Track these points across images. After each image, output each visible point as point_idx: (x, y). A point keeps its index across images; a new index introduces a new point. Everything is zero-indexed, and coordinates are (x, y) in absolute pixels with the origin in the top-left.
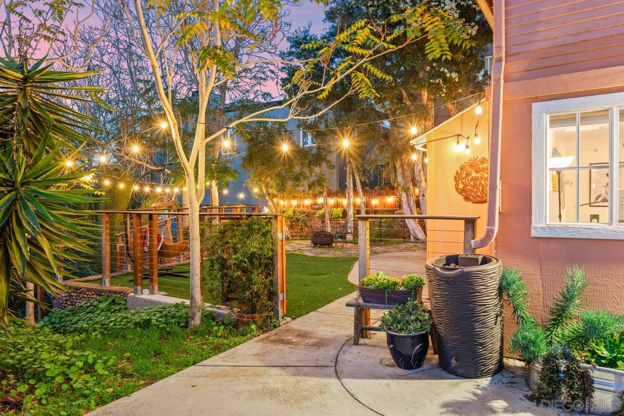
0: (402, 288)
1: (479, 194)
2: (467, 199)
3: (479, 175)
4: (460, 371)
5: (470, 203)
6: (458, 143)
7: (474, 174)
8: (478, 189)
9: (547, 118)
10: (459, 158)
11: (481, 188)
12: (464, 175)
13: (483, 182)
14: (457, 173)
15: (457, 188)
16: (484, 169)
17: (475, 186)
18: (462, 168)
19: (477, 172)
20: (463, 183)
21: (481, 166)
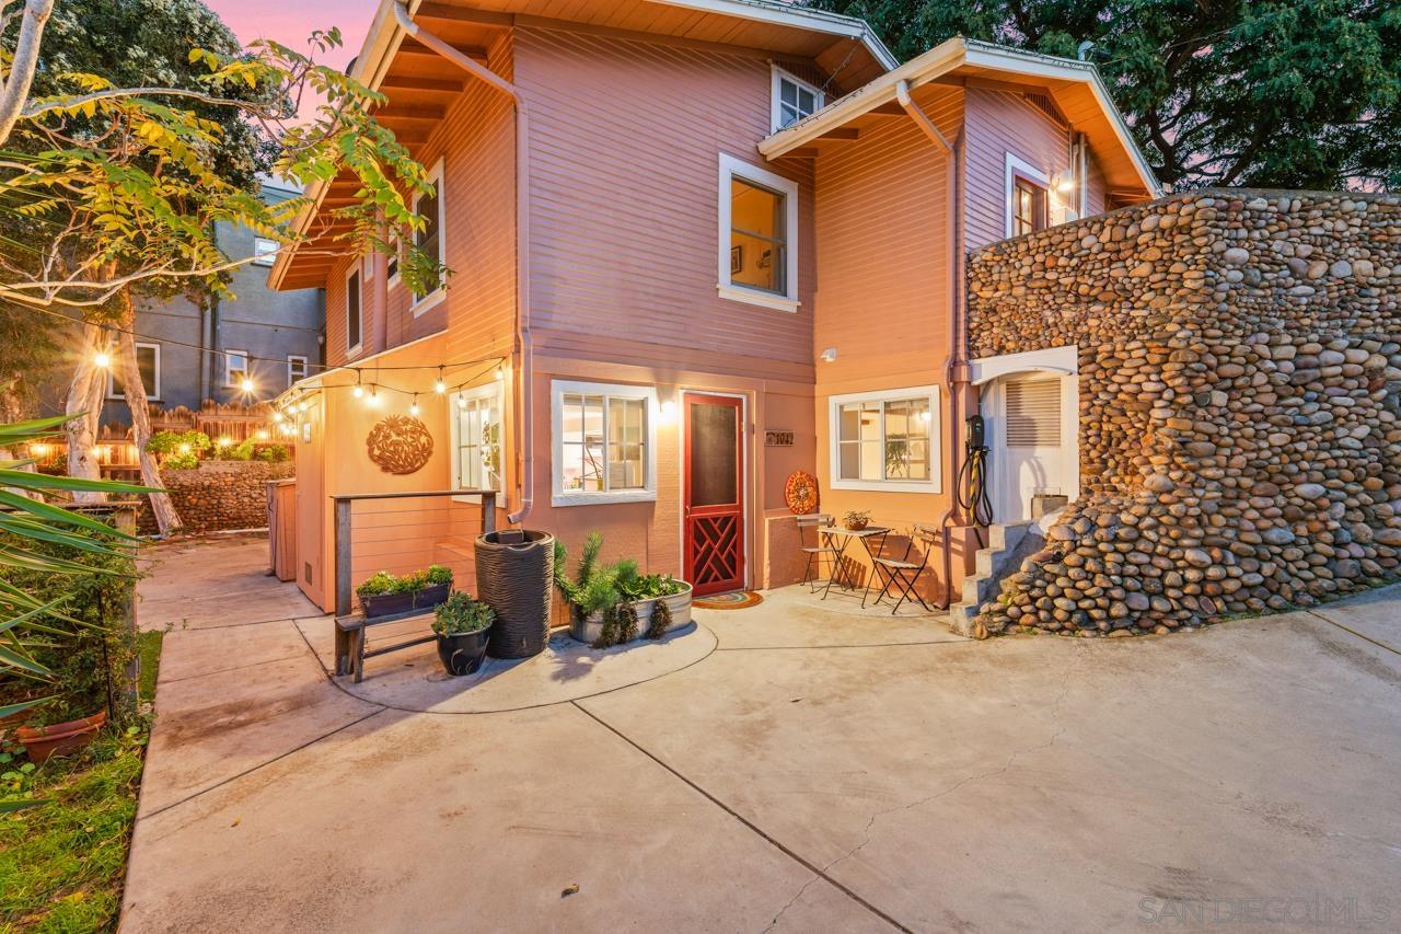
0: (431, 585)
1: (401, 462)
2: (385, 469)
3: (401, 439)
4: (526, 652)
5: (390, 474)
6: (374, 394)
7: (394, 437)
8: (400, 456)
9: (561, 395)
10: (372, 415)
11: (403, 456)
12: (381, 438)
13: (406, 448)
14: (371, 433)
15: (371, 451)
16: (406, 432)
17: (395, 452)
18: (378, 428)
19: (398, 435)
20: (379, 448)
21: (404, 428)
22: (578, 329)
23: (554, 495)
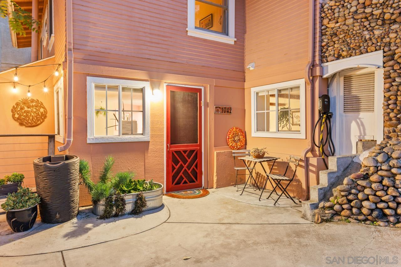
0: (9, 183)
1: (30, 121)
2: (21, 124)
3: (30, 109)
4: (60, 220)
5: (24, 127)
6: (15, 87)
7: (26, 109)
8: (29, 118)
9: (93, 85)
10: (14, 97)
11: (31, 118)
12: (19, 109)
13: (32, 114)
14: (14, 107)
15: (13, 116)
16: (33, 106)
17: (27, 116)
18: (17, 104)
19: (28, 107)
20: (18, 114)
21: (31, 104)
22: (103, 50)
23: (88, 137)
